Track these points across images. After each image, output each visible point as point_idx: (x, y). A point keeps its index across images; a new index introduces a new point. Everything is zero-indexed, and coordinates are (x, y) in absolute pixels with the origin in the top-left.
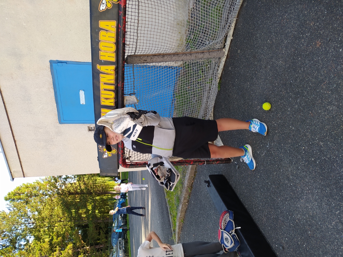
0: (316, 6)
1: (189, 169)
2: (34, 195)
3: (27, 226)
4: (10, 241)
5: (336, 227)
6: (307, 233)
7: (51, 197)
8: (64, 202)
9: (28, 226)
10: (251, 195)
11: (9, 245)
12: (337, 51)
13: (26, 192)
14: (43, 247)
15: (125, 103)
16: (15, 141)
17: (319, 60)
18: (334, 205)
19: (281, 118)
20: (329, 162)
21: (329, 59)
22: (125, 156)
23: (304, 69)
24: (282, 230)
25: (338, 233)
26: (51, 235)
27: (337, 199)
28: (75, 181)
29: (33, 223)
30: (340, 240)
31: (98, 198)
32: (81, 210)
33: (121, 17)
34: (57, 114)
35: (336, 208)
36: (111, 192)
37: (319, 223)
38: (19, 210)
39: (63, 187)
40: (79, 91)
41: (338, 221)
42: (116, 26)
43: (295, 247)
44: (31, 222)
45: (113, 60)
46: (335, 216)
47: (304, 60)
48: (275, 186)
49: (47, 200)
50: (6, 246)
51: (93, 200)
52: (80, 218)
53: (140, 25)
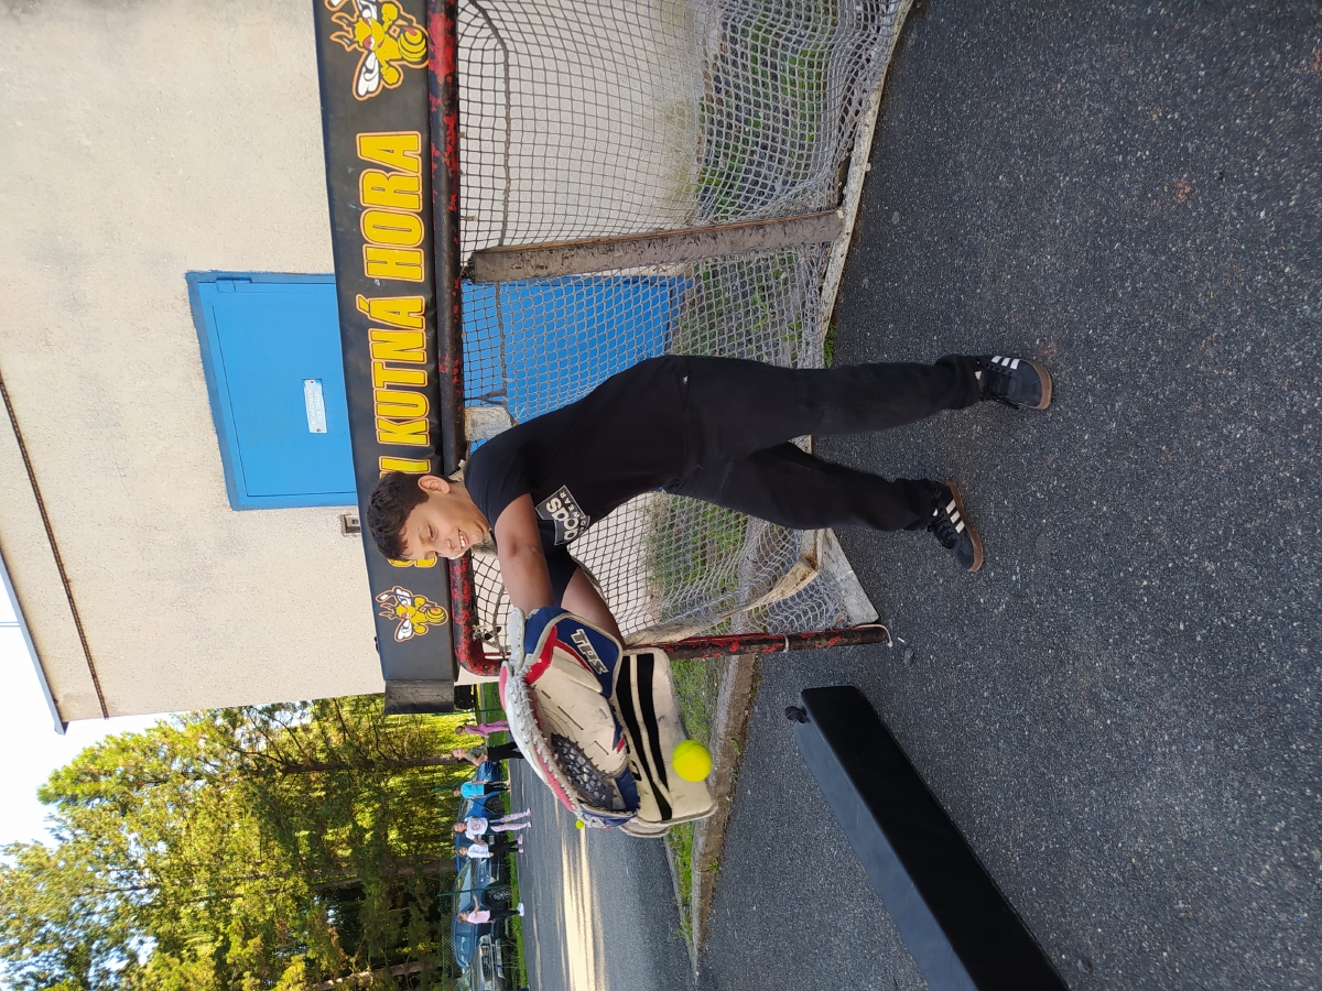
1: (731, 667)
2: (150, 778)
3: (126, 900)
4: (63, 957)
5: (1276, 882)
6: (1171, 907)
7: (217, 783)
8: (267, 803)
9: (133, 896)
10: (963, 763)
11: (61, 973)
12: (1248, 219)
13: (122, 768)
14: (191, 979)
15: (467, 434)
16: (66, 581)
17: (1187, 250)
18: (1263, 798)
19: (1059, 470)
20: (1239, 636)
21: (1224, 249)
22: (479, 629)
23: (1134, 284)
24: (1083, 896)
25: (1283, 907)
26: (222, 930)
27: (1274, 776)
29: (150, 887)
30: (1291, 931)
31: (394, 782)
32: (331, 831)
33: (437, 117)
34: (222, 473)
35: (1274, 811)
37: (1215, 869)
38: (95, 839)
39: (262, 746)
40: (303, 386)
41: (1282, 859)
42: (420, 152)
43: (1132, 961)
44: (142, 883)
45: (418, 274)
46: (1269, 841)
47: (1134, 251)
48: (1049, 731)
49: (201, 797)
50: (49, 979)
51: (376, 789)
52: (330, 861)
53: (515, 137)
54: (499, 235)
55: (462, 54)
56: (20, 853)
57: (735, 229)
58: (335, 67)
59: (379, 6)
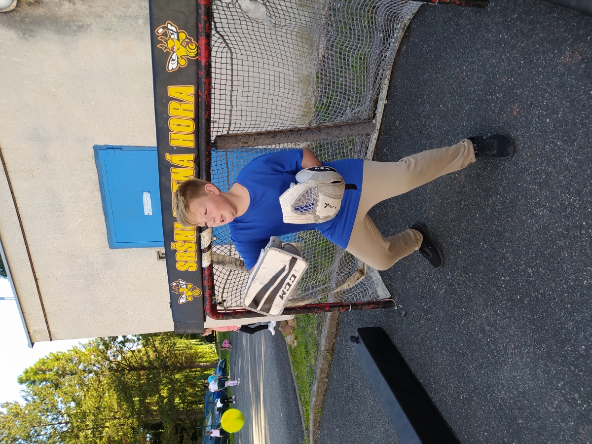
0: (507, 52)
1: (327, 320)
2: (69, 372)
3: (55, 429)
5: (560, 409)
6: (516, 422)
7: (99, 375)
8: (121, 384)
9: (58, 427)
10: (427, 360)
12: (542, 122)
13: (56, 368)
16: (36, 280)
17: (518, 135)
18: (554, 372)
19: (466, 230)
20: (542, 301)
21: (533, 135)
22: (215, 299)
24: (478, 418)
25: (563, 420)
26: (98, 443)
27: (558, 362)
28: (138, 346)
29: (67, 423)
30: (567, 431)
31: (178, 376)
32: (149, 398)
33: (201, 79)
34: (106, 232)
35: (559, 378)
36: (201, 364)
37: (534, 404)
38: (43, 401)
39: (119, 358)
40: (142, 195)
41: (562, 399)
42: (194, 93)
44: (63, 421)
45: (192, 145)
46: (557, 391)
48: (464, 345)
49: (91, 381)
51: (170, 379)
52: (148, 412)
53: (235, 88)
54: (227, 129)
55: (213, 54)
56: (8, 407)
57: (329, 127)
58: (159, 58)
59: (178, 33)
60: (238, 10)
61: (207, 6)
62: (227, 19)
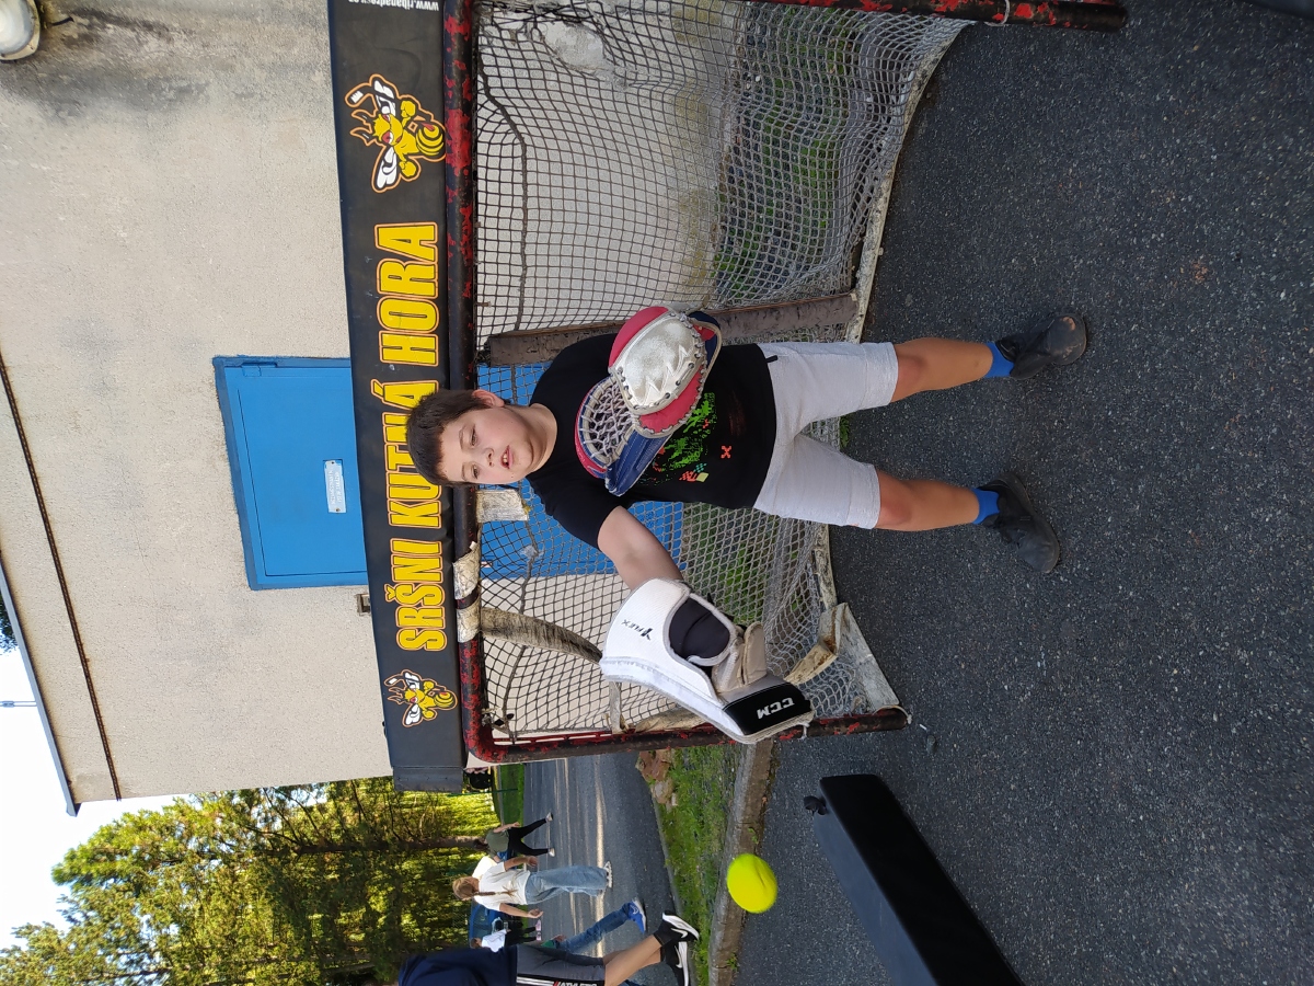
0: (1176, 135)
1: (748, 752)
2: (166, 857)
7: (232, 864)
8: (281, 884)
9: (142, 982)
10: (990, 860)
12: (1268, 300)
13: (138, 848)
15: (479, 517)
16: (84, 661)
17: (1206, 331)
19: (1082, 553)
21: (1244, 330)
22: (488, 714)
23: (1153, 364)
29: (160, 972)
31: (408, 865)
32: (343, 915)
33: (454, 209)
34: (242, 553)
36: (459, 838)
38: (107, 922)
39: (278, 825)
40: (324, 466)
42: (436, 241)
44: (152, 968)
45: (430, 359)
47: (1153, 332)
48: (1080, 827)
49: (216, 877)
51: (390, 872)
52: (343, 945)
53: (531, 226)
54: (515, 319)
55: (481, 148)
56: (32, 936)
57: (749, 312)
58: (355, 161)
59: (398, 103)
60: (540, 47)
61: (466, 39)
62: (512, 67)
